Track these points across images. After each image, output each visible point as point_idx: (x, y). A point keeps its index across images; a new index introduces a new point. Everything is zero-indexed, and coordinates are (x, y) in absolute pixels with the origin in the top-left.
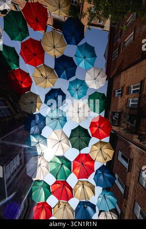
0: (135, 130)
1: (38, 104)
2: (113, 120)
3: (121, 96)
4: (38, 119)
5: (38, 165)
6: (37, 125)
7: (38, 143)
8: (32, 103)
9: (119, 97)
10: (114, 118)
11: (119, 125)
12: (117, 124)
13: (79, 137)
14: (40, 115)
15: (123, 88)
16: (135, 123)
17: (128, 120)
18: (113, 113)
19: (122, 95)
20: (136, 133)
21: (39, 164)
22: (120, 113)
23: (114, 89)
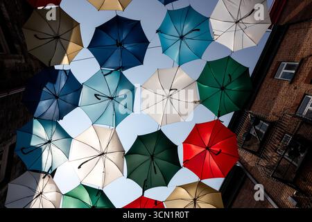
0: (294, 176)
1: (72, 46)
2: (248, 136)
3: (291, 83)
4: (63, 83)
5: (37, 193)
6: (57, 97)
7: (50, 142)
8: (57, 37)
9: (286, 84)
10: (253, 132)
11: (259, 153)
12: (255, 147)
13: (152, 157)
14: (69, 74)
15: (303, 61)
16: (300, 160)
17: (286, 149)
18: (257, 120)
19: (294, 79)
20: (294, 184)
21: (39, 190)
22: (273, 125)
23: (279, 57)
